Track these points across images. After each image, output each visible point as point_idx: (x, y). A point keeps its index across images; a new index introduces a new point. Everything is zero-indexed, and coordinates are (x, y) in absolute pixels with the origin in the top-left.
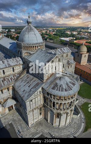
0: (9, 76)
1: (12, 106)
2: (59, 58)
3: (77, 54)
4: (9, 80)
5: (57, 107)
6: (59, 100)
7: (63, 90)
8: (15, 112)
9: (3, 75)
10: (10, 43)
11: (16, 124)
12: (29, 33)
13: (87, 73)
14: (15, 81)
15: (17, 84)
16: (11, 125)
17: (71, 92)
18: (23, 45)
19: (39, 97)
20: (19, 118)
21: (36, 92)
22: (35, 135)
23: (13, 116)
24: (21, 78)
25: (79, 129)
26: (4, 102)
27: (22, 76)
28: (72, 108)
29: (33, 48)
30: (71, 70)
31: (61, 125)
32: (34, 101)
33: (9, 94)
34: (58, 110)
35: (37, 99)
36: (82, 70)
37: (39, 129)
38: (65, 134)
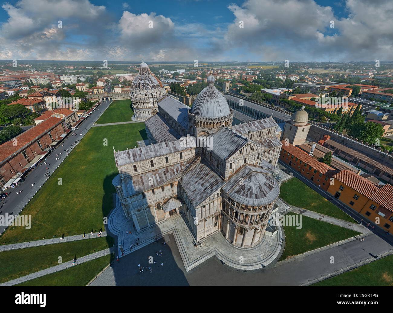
0: (175, 165)
1: (175, 210)
2: (252, 145)
3: (288, 126)
4: (173, 171)
5: (241, 219)
6: (244, 210)
7: (252, 196)
8: (179, 218)
9: (165, 164)
10: (180, 110)
11: (178, 236)
12: (209, 100)
13: (301, 161)
14: (182, 174)
15: (186, 179)
16: (172, 236)
17: (264, 201)
18: (198, 119)
19: (216, 202)
20: (184, 228)
21: (213, 195)
22: (204, 256)
23: (175, 224)
24: (192, 170)
25: (272, 254)
26: (165, 203)
27: (194, 166)
28: (263, 223)
29: (213, 125)
30: (272, 156)
31: (244, 245)
32: (207, 207)
33: (171, 192)
34: (242, 223)
35: (212, 204)
36: (292, 155)
37: (211, 247)
38: (250, 258)
